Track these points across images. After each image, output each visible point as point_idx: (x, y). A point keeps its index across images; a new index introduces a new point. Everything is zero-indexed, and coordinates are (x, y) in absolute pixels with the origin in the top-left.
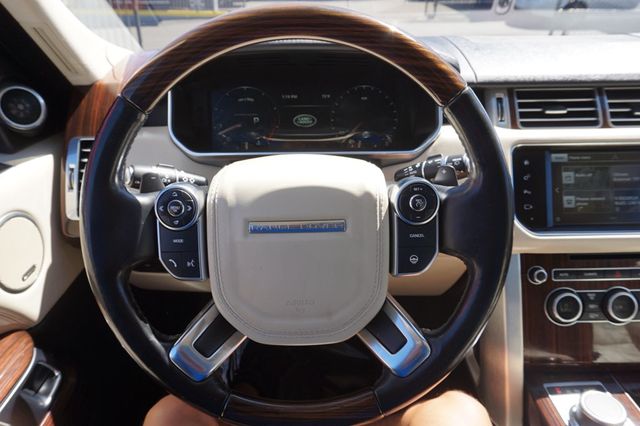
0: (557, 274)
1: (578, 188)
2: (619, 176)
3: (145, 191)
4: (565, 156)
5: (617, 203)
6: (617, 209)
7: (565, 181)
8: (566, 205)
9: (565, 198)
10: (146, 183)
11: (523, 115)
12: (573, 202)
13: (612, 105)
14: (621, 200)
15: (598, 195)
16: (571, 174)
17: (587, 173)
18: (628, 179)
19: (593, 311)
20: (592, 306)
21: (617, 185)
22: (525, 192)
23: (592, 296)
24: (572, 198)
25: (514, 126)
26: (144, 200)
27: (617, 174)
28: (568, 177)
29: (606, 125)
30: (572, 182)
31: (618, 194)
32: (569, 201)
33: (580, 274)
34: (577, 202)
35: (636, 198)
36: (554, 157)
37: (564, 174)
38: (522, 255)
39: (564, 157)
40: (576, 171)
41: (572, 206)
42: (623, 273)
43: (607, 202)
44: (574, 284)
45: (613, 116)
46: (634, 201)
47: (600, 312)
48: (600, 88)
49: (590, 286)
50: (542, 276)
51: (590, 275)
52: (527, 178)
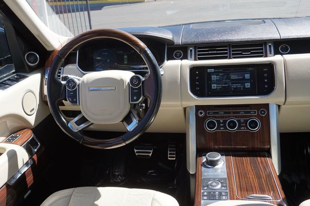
0: (209, 113)
1: (217, 82)
2: (234, 77)
3: (65, 80)
4: (213, 70)
5: (232, 87)
6: (233, 89)
7: (213, 79)
8: (213, 88)
10: (65, 79)
11: (199, 55)
13: (233, 51)
14: (234, 86)
15: (225, 84)
18: (237, 78)
19: (222, 127)
20: (221, 125)
21: (233, 80)
22: (197, 83)
23: (221, 121)
24: (215, 85)
25: (195, 60)
26: (64, 82)
28: (214, 77)
29: (230, 58)
30: (215, 79)
31: (233, 83)
32: (214, 86)
33: (217, 113)
34: (217, 86)
36: (209, 70)
37: (212, 76)
38: (196, 106)
40: (217, 75)
41: (215, 88)
42: (234, 113)
43: (229, 86)
44: (215, 117)
45: (233, 54)
46: (239, 85)
47: (225, 126)
48: (229, 45)
49: (222, 117)
50: (201, 113)
51: (221, 113)
52: (197, 78)
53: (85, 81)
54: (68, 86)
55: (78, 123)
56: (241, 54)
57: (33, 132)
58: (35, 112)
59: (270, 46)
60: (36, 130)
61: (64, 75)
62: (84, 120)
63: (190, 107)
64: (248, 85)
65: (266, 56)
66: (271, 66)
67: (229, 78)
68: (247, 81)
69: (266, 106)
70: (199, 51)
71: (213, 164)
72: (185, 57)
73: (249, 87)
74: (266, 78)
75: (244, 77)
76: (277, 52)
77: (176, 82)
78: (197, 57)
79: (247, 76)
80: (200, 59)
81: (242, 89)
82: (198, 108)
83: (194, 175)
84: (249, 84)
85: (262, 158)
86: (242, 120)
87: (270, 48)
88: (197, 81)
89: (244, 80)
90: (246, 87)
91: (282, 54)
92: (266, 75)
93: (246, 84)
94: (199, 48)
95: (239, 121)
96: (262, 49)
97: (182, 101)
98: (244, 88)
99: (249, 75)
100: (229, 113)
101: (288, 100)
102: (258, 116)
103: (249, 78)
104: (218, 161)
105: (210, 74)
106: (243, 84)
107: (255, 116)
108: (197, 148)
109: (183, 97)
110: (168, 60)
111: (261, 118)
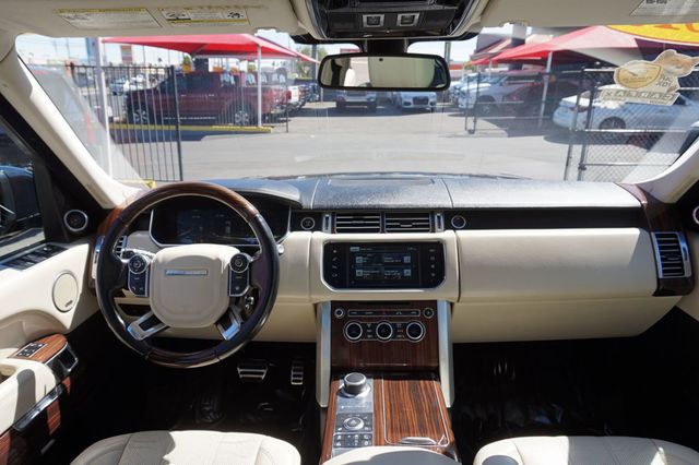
0: (351, 313)
1: (364, 266)
2: (388, 259)
3: (128, 258)
5: (386, 274)
6: (386, 278)
7: (357, 262)
8: (357, 275)
9: (357, 271)
10: (128, 255)
11: (338, 225)
12: (361, 273)
13: (388, 221)
14: (388, 273)
15: (376, 269)
16: (361, 258)
18: (393, 261)
19: (370, 334)
20: (369, 331)
21: (387, 264)
22: (334, 267)
23: (369, 325)
24: (361, 271)
25: (333, 232)
26: (125, 261)
27: (386, 258)
28: (359, 260)
29: (383, 232)
30: (361, 262)
31: (386, 269)
32: (359, 273)
33: (363, 313)
34: (363, 273)
35: (397, 271)
36: (352, 249)
37: (357, 258)
38: (332, 301)
39: (358, 248)
40: (364, 256)
41: (361, 275)
42: (388, 313)
43: (380, 273)
44: (360, 319)
45: (387, 227)
46: (395, 273)
47: (373, 334)
48: (383, 213)
49: (369, 319)
50: (339, 313)
51: (369, 313)
52: (334, 260)
53: (160, 260)
54: (132, 267)
55: (144, 326)
56: (399, 226)
57: (68, 340)
58: (74, 307)
59: (439, 217)
60: (73, 336)
61: (128, 250)
62: (154, 321)
63: (324, 303)
64: (407, 272)
65: (433, 231)
66: (439, 246)
67: (380, 260)
68: (406, 266)
69: (434, 304)
70: (338, 220)
71: (353, 390)
72: (318, 228)
73: (409, 274)
74: (433, 263)
75: (402, 260)
76: (448, 227)
77: (303, 264)
78: (336, 228)
79: (407, 259)
80: (340, 231)
81: (399, 278)
82: (335, 304)
83: (326, 409)
84: (409, 271)
85: (427, 382)
86: (399, 324)
87: (439, 219)
88: (335, 263)
89: (402, 266)
90: (406, 275)
91: (455, 230)
92: (433, 258)
93: (405, 271)
94: (339, 215)
95: (394, 326)
96: (428, 221)
97: (310, 294)
98: (403, 276)
99: (409, 258)
100: (381, 313)
101: (462, 295)
102: (422, 319)
103: (410, 262)
104: (361, 386)
105: (354, 254)
106: (402, 270)
107: (418, 318)
108: (332, 367)
109: (312, 287)
110: (292, 231)
111: (426, 322)
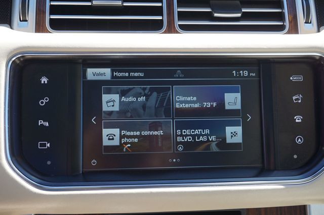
1: (124, 117)
2: (184, 100)
4: (107, 71)
5: (180, 139)
6: (180, 148)
7: (105, 108)
8: (106, 142)
9: (106, 132)
11: (54, 10)
12: (117, 138)
15: (154, 127)
16: (116, 97)
17: (138, 95)
18: (197, 106)
21: (182, 112)
22: (41, 122)
24: (116, 131)
25: (40, 28)
27: (182, 99)
28: (111, 102)
29: (171, 30)
30: (116, 108)
31: (181, 126)
32: (111, 136)
34: (121, 137)
35: (207, 131)
36: (92, 73)
37: (105, 97)
39: (106, 73)
40: (123, 93)
41: (116, 142)
43: (166, 137)
45: (182, 16)
46: (203, 135)
52: (44, 101)
56: (209, 16)
64: (234, 134)
65: (294, 29)
68: (232, 116)
73: (239, 139)
74: (298, 109)
75: (222, 103)
78: (48, 17)
79: (233, 100)
81: (214, 148)
84: (239, 130)
87: (306, 1)
88: (44, 113)
90: (229, 140)
92: (297, 98)
93: (229, 130)
96: (280, 4)
98: (222, 143)
99: (239, 95)
103: (238, 106)
105: (97, 88)
106: (218, 129)
